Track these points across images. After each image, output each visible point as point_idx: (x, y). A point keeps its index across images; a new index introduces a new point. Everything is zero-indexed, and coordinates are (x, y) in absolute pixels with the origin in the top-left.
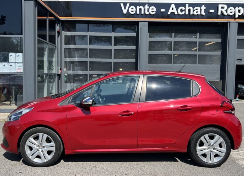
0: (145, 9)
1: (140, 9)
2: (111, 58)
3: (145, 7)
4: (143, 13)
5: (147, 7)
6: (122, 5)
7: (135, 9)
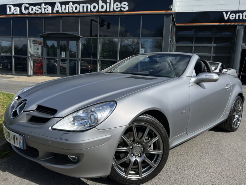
0: (243, 16)
1: (239, 16)
2: (211, 53)
3: (243, 14)
4: (241, 18)
5: (245, 14)
6: (224, 13)
7: (234, 16)
